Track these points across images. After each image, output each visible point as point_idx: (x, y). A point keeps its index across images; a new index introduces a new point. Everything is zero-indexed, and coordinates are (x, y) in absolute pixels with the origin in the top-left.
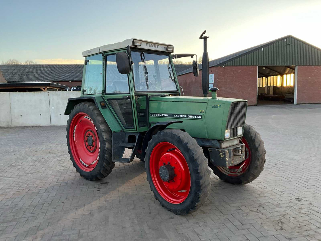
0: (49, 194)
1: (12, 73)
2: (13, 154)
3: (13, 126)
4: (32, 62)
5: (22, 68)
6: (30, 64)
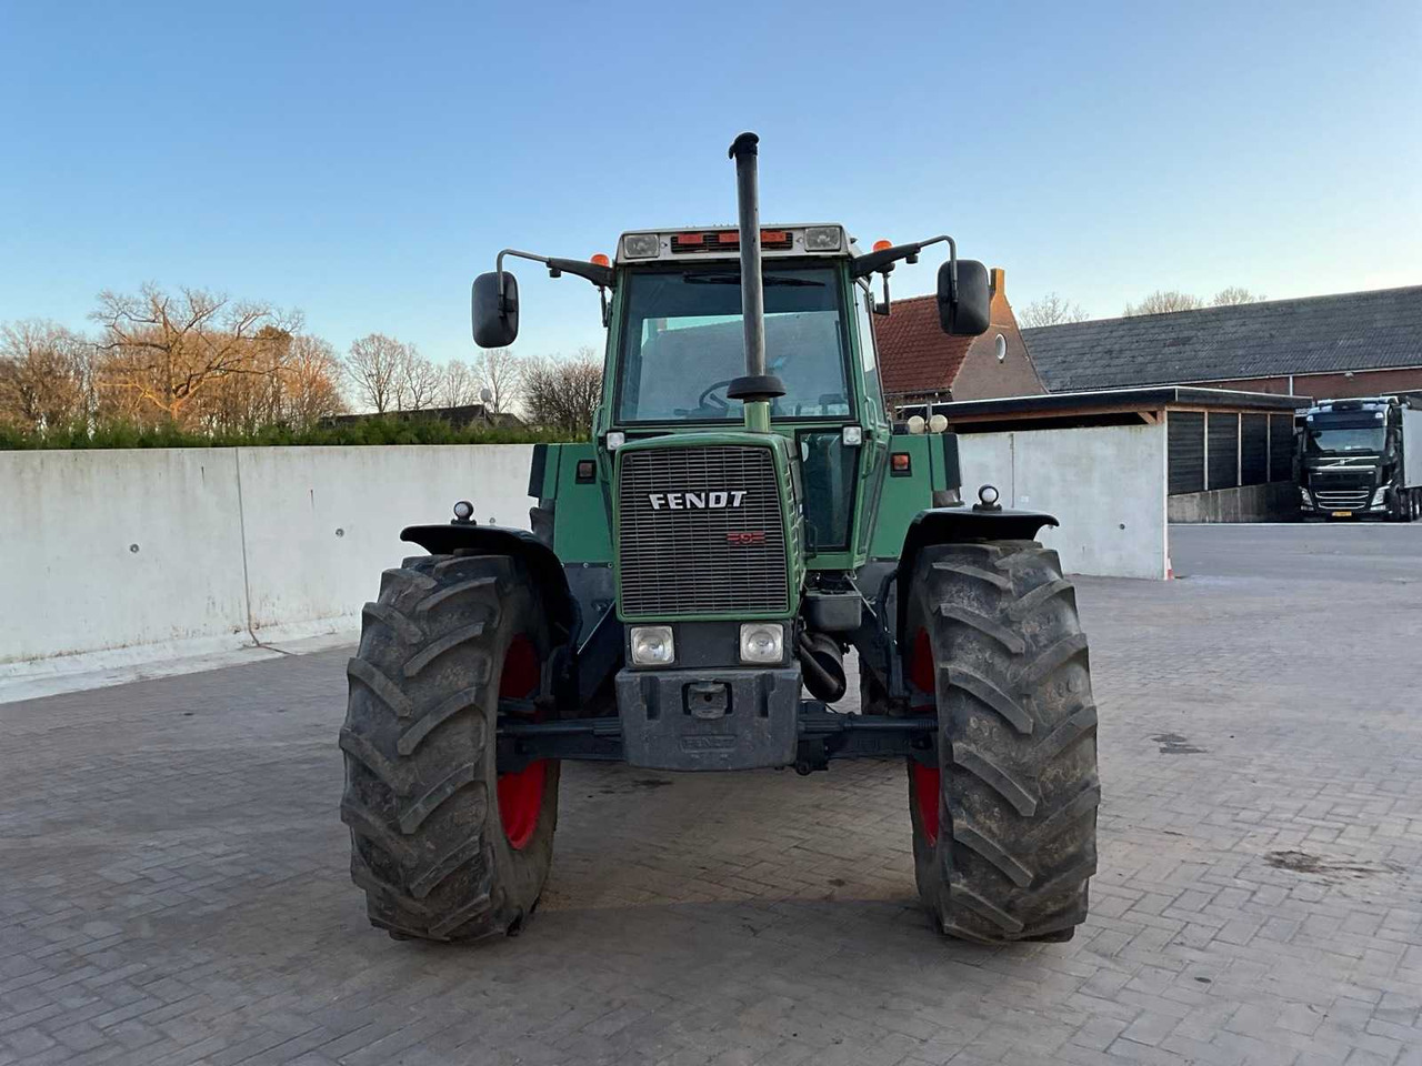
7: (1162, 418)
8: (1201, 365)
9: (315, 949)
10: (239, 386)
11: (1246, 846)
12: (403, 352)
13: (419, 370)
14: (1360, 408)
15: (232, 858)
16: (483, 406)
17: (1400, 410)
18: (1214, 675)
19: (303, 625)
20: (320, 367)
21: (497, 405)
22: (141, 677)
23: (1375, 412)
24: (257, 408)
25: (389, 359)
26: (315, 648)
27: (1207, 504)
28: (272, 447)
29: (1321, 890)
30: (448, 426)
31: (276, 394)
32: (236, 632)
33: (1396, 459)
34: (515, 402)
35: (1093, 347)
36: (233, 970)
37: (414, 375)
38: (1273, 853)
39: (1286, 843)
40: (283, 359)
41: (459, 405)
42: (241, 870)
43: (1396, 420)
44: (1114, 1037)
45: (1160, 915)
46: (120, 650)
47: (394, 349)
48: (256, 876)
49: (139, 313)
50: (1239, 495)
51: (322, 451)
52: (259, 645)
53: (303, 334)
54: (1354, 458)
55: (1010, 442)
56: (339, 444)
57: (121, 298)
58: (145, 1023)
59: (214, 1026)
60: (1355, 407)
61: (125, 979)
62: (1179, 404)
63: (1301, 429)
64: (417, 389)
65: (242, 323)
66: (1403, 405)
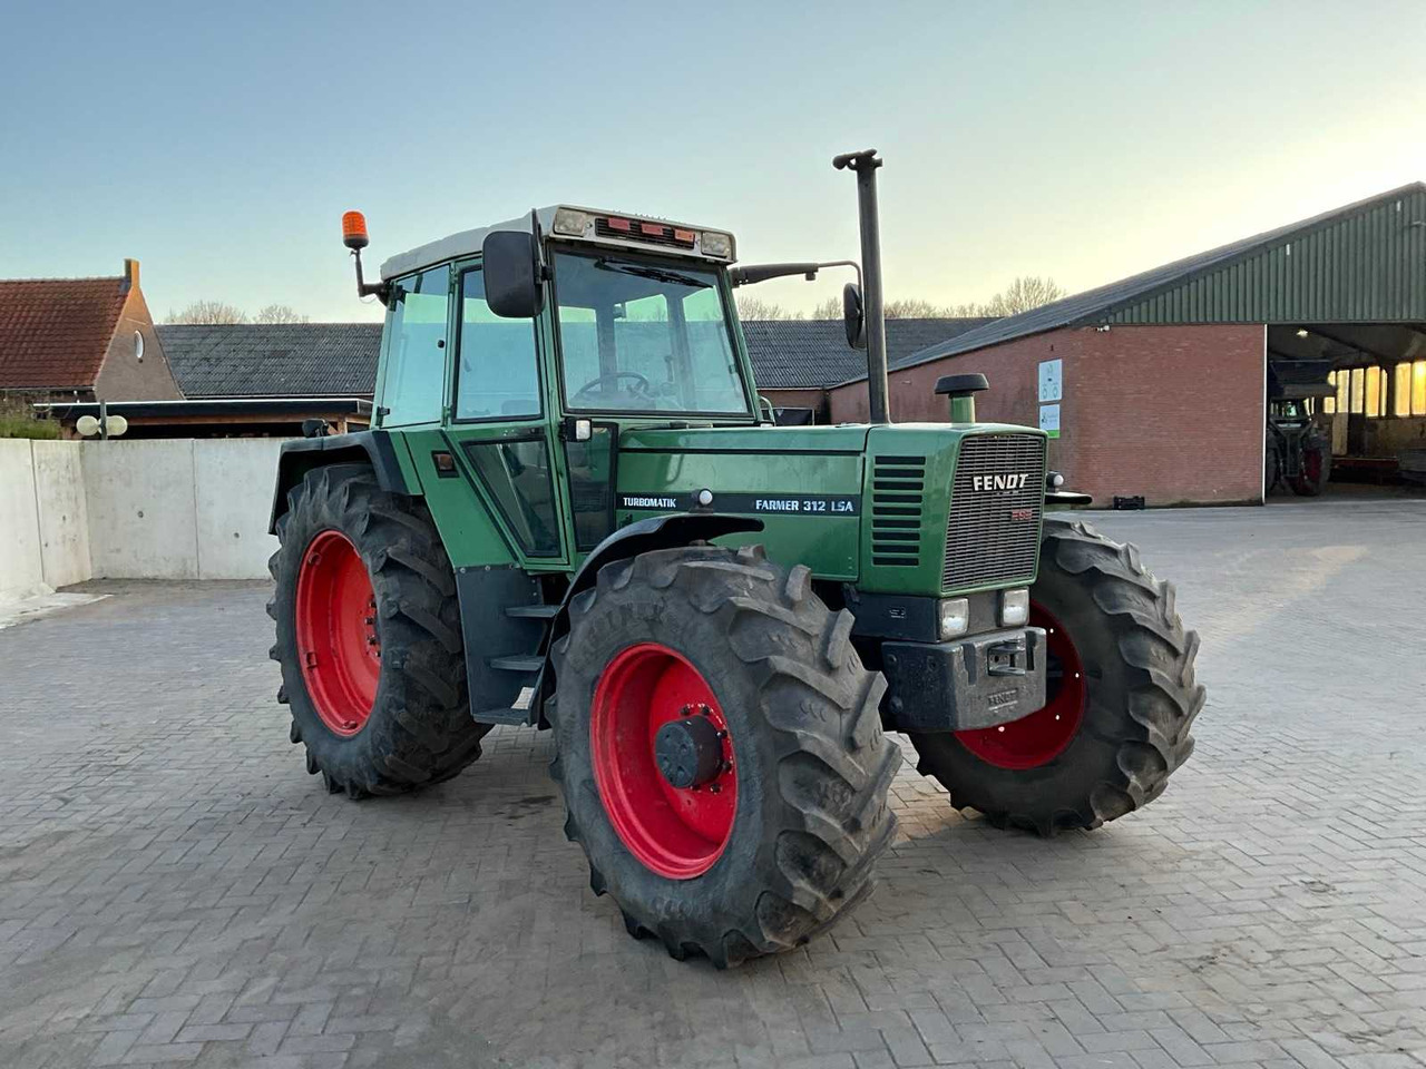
0: (321, 830)
1: (208, 360)
2: (195, 683)
3: (202, 578)
4: (290, 314)
5: (247, 337)
6: (281, 322)
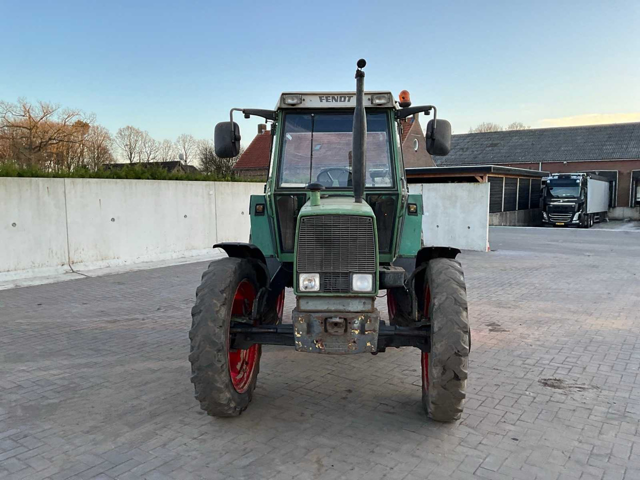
1: (463, 149)
7: (485, 179)
8: (502, 156)
9: (103, 422)
10: (64, 148)
11: (529, 376)
12: (142, 135)
13: (150, 144)
14: (569, 178)
15: (61, 376)
16: (180, 162)
17: (587, 179)
18: (511, 295)
19: (95, 263)
20: (103, 140)
21: (186, 161)
22: (17, 286)
23: (576, 180)
24: (72, 159)
25: (135, 138)
26: (100, 273)
27: (502, 217)
28: (82, 179)
29: (564, 397)
30: (166, 171)
31: (82, 152)
32: (63, 265)
33: (583, 201)
34: (194, 160)
35: (455, 146)
36: (62, 433)
37: (147, 145)
38: (542, 379)
39: (548, 375)
40: (85, 136)
41: (168, 161)
42: (66, 383)
43: (585, 183)
44: (477, 467)
45: (494, 408)
46: (6, 273)
47: (138, 133)
48: (74, 385)
49: (17, 112)
50: (516, 214)
51: (105, 182)
52: (73, 272)
53: (95, 125)
54: (567, 200)
55: (421, 188)
56: (114, 178)
57: (8, 105)
58: (19, 459)
59: (53, 461)
60: (568, 177)
61: (8, 437)
62: (493, 173)
63: (544, 186)
64: (148, 152)
65: (67, 118)
66: (588, 177)
